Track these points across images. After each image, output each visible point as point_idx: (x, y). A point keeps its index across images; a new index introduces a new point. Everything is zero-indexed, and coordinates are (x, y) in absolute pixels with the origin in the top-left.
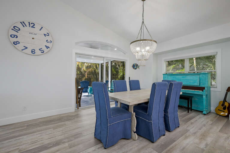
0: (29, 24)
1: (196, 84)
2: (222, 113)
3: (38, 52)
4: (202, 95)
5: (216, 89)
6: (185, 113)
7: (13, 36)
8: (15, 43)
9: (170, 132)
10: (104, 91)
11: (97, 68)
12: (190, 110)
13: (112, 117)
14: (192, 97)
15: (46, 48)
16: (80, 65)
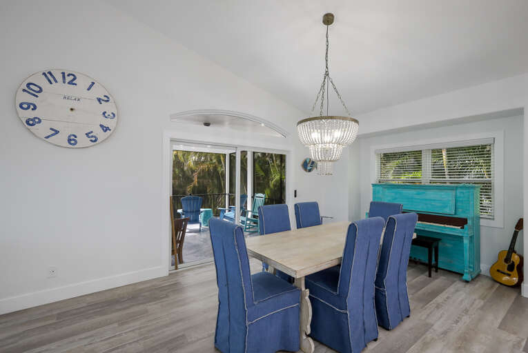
0: (64, 77)
1: (448, 211)
2: (505, 278)
3: (83, 140)
4: (461, 238)
5: (492, 223)
6: (423, 277)
7: (25, 106)
8: (31, 122)
9: (388, 330)
10: (238, 245)
11: (220, 162)
12: (434, 269)
13: (255, 303)
14: (438, 240)
15: (101, 129)
16: (180, 155)
